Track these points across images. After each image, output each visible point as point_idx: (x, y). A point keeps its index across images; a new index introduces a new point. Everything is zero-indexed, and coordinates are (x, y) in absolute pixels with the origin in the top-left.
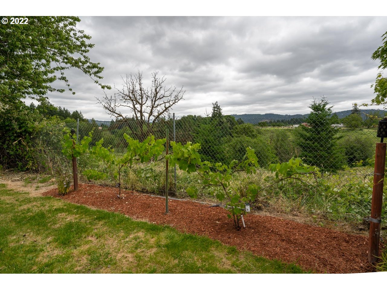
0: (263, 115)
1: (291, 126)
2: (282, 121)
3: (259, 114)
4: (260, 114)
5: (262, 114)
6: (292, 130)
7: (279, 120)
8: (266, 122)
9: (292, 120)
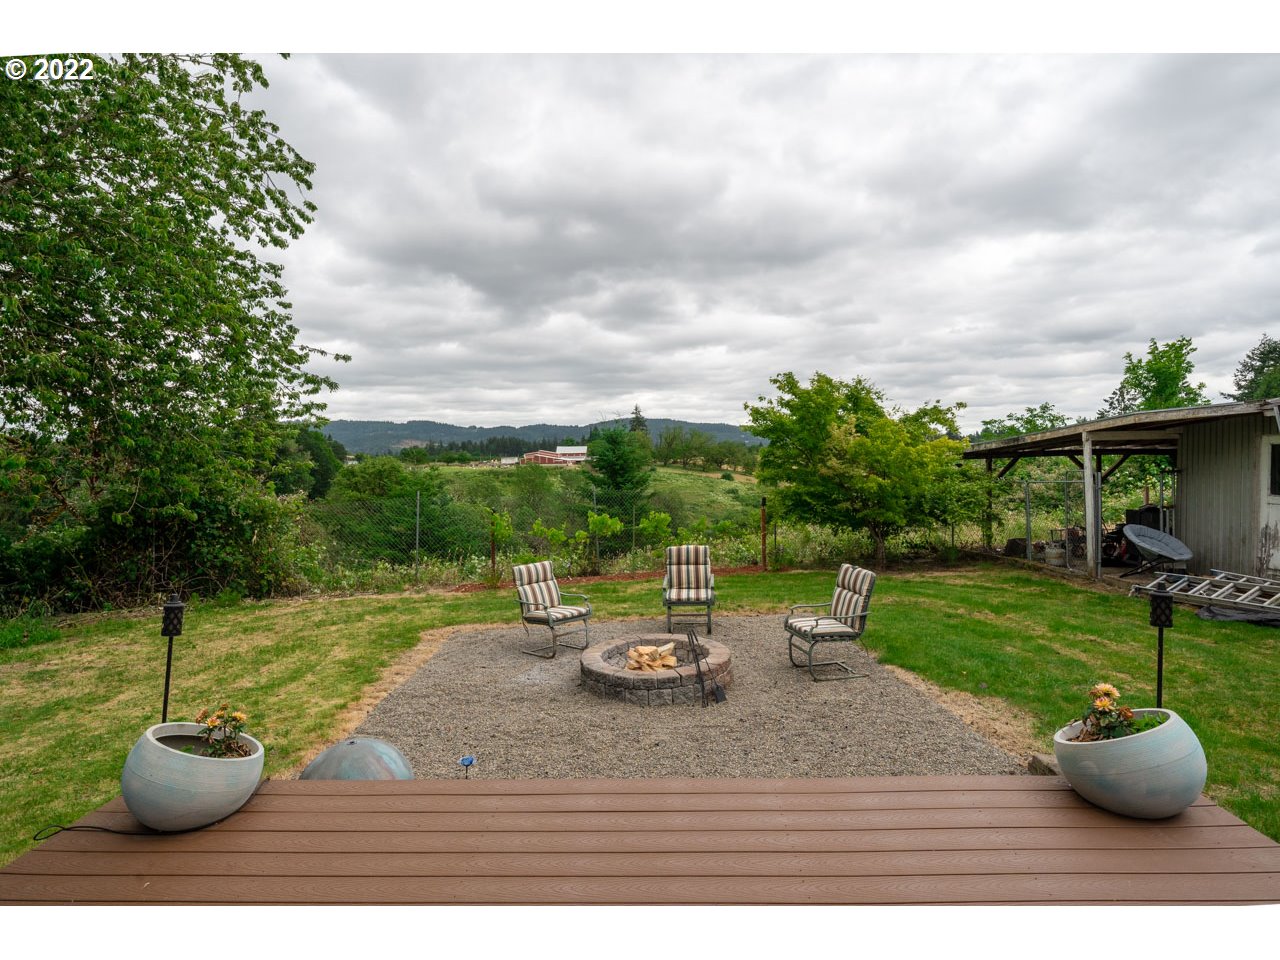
0: (402, 424)
1: (496, 462)
2: (464, 446)
3: (388, 422)
4: (392, 423)
5: (399, 423)
6: (502, 473)
7: (454, 443)
8: (415, 447)
9: (491, 441)
